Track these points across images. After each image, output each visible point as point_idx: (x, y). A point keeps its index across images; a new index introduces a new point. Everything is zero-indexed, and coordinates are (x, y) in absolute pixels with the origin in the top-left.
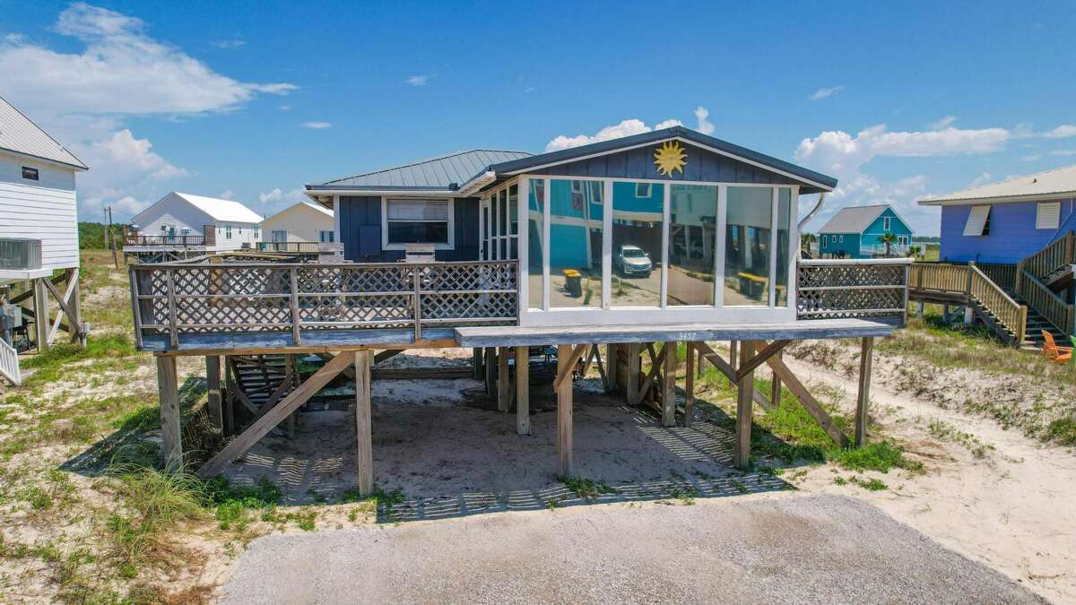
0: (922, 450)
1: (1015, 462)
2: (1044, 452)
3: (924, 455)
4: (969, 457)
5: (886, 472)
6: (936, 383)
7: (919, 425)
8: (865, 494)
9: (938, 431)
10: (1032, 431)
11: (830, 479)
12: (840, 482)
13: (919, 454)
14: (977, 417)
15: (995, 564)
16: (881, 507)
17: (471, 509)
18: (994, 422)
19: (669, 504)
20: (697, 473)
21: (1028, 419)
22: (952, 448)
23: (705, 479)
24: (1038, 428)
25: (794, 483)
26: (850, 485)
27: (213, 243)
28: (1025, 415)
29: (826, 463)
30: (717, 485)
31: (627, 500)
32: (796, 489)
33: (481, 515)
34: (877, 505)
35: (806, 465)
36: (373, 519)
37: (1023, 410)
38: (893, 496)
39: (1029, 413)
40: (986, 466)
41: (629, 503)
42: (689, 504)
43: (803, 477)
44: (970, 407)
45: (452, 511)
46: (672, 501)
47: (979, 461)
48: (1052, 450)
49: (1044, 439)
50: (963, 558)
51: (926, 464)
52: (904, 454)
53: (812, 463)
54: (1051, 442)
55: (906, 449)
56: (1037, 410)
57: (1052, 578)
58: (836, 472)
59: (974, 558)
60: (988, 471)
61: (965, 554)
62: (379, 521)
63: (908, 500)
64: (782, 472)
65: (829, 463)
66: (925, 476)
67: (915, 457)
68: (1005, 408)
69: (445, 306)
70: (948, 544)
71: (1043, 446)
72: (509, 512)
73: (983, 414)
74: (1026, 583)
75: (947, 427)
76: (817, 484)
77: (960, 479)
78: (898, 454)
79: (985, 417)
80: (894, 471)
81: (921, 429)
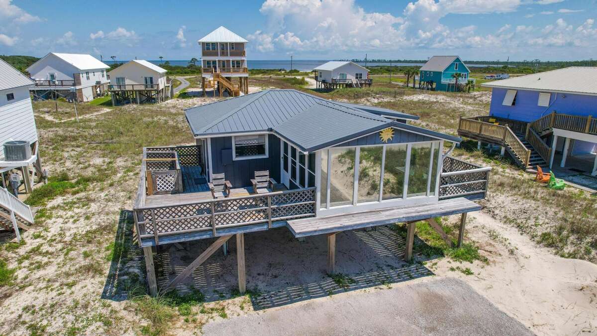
0: (487, 248)
1: (527, 258)
2: (538, 250)
3: (487, 251)
4: (507, 253)
5: (472, 263)
6: (491, 204)
7: (484, 231)
8: (464, 277)
9: (493, 236)
10: (533, 238)
11: (448, 267)
12: (452, 269)
13: (485, 251)
14: (510, 226)
15: (519, 319)
16: (472, 285)
17: (294, 298)
18: (517, 230)
19: (381, 289)
20: (389, 266)
21: (532, 230)
22: (499, 247)
23: (392, 269)
24: (536, 236)
25: (432, 270)
26: (457, 271)
27: (80, 84)
28: (531, 228)
29: (445, 257)
30: (399, 274)
31: (362, 288)
32: (434, 274)
33: (300, 302)
34: (470, 284)
35: (436, 258)
36: (252, 308)
37: (530, 224)
38: (476, 279)
39: (532, 227)
40: (514, 259)
41: (364, 289)
42: (390, 288)
43: (436, 266)
44: (507, 220)
45: (286, 300)
46: (382, 286)
47: (512, 256)
48: (542, 249)
49: (538, 243)
50: (507, 316)
51: (489, 258)
52: (479, 251)
53: (439, 257)
54: (541, 245)
55: (480, 248)
56: (536, 225)
57: (541, 325)
58: (450, 263)
59: (512, 316)
60: (515, 262)
61: (508, 313)
62: (255, 309)
63: (482, 281)
64: (426, 264)
65: (446, 256)
66: (489, 266)
67: (483, 253)
68: (522, 223)
69: (282, 211)
70: (501, 308)
71: (538, 246)
72: (312, 299)
73: (512, 224)
74: (532, 329)
75: (497, 233)
76: (442, 271)
77: (504, 268)
78: (477, 251)
79: (513, 226)
80: (476, 262)
81: (485, 233)
